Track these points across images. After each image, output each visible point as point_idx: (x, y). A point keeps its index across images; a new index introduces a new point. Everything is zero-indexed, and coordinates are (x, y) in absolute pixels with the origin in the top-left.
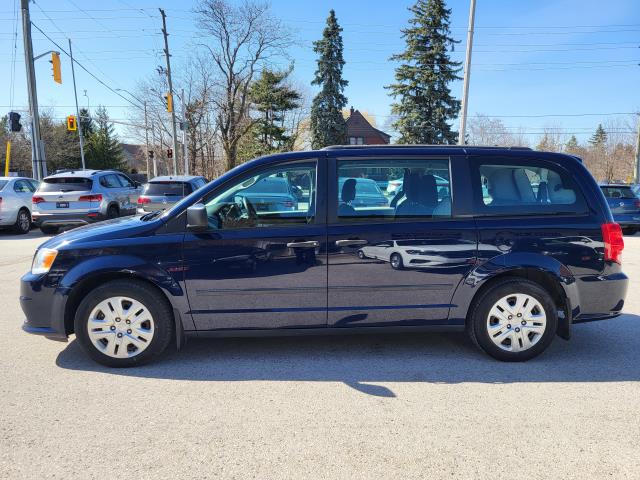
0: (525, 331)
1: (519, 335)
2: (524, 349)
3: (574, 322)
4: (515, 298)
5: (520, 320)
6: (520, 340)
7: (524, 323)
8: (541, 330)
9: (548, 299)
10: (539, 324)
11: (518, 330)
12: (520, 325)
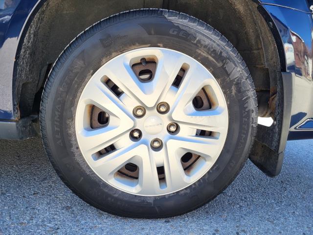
0: (174, 149)
1: (159, 157)
2: (168, 190)
3: (293, 136)
4: (152, 62)
5: (165, 120)
6: (161, 170)
7: (174, 129)
8: (213, 150)
9: (238, 70)
10: (210, 134)
11: (157, 146)
12: (163, 135)
